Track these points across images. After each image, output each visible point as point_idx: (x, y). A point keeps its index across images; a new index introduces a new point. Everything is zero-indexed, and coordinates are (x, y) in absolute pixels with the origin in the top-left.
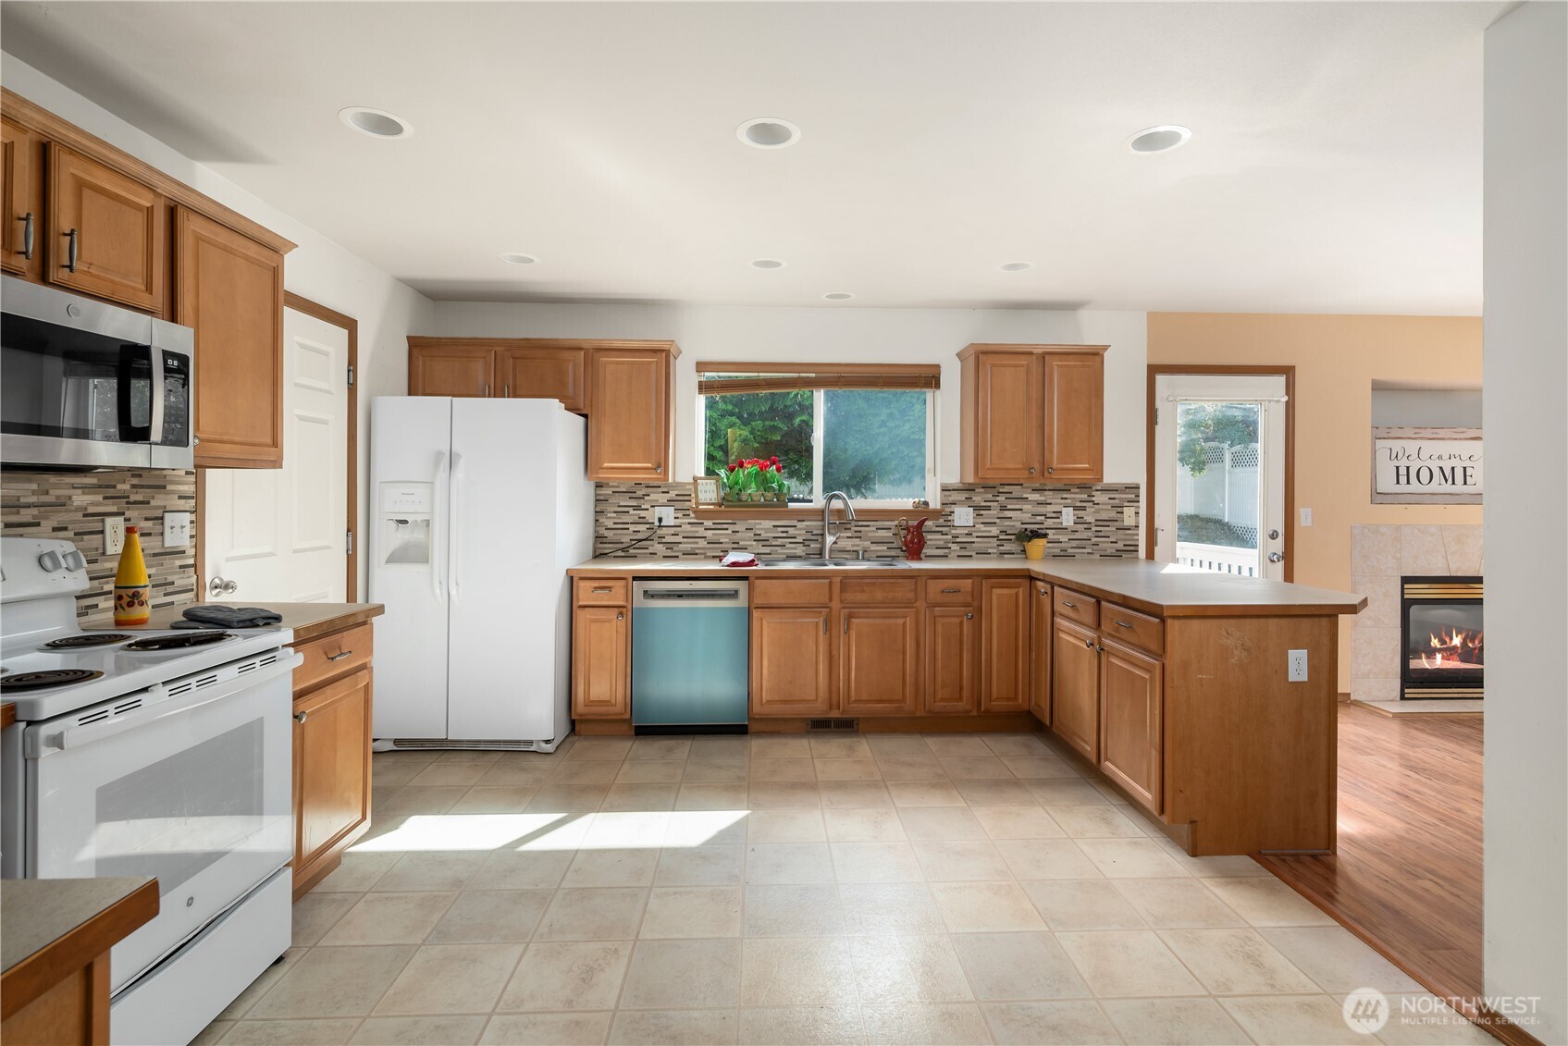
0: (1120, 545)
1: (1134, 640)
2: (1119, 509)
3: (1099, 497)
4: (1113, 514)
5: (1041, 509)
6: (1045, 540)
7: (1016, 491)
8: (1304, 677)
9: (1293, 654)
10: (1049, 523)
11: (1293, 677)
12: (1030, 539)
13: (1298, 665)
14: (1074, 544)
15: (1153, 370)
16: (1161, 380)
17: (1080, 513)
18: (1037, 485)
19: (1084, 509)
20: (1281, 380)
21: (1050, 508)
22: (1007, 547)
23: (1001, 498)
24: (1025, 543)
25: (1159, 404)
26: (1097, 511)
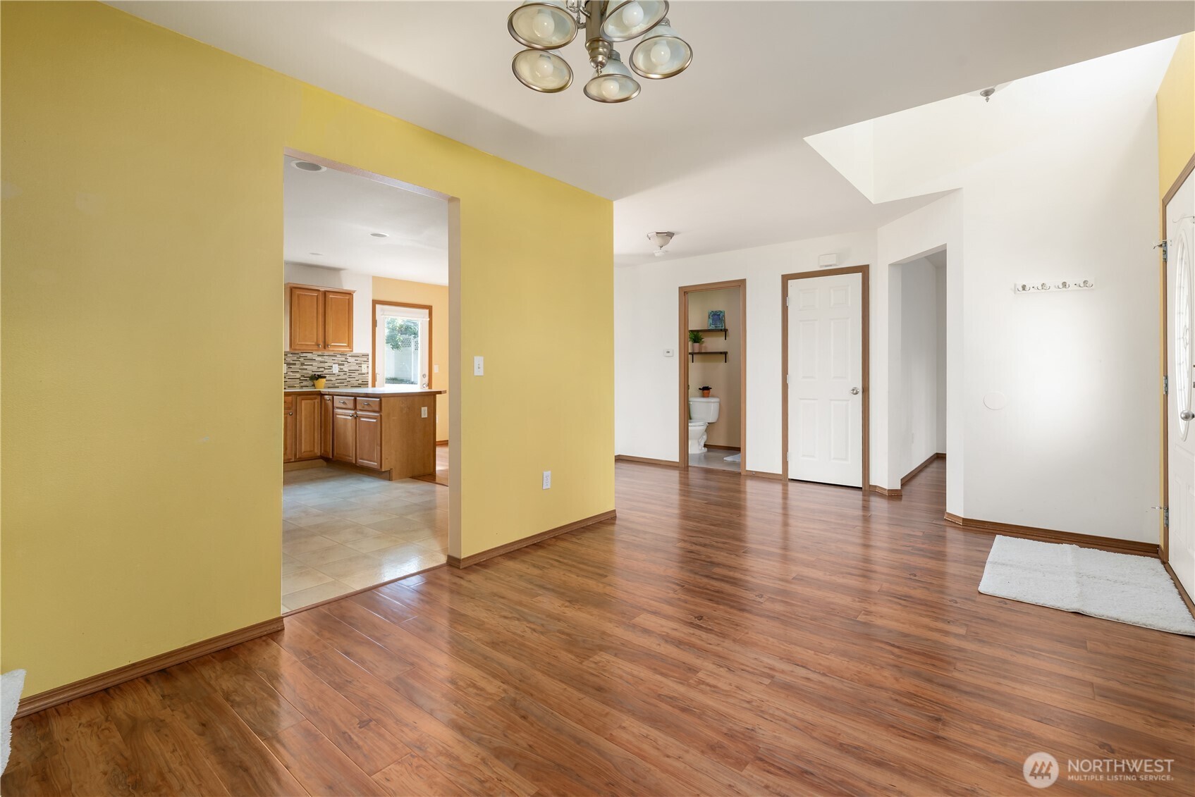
0: (360, 382)
1: (370, 409)
2: (360, 365)
3: (350, 359)
4: (357, 368)
5: (322, 365)
6: (325, 380)
7: (309, 356)
8: (426, 416)
9: (423, 408)
10: (326, 371)
11: (423, 416)
12: (317, 379)
13: (424, 412)
14: (339, 381)
15: (375, 302)
16: (378, 306)
17: (342, 367)
18: (320, 353)
19: (343, 365)
20: (427, 311)
21: (326, 364)
22: (305, 383)
23: (302, 359)
24: (315, 381)
25: (377, 317)
26: (350, 366)
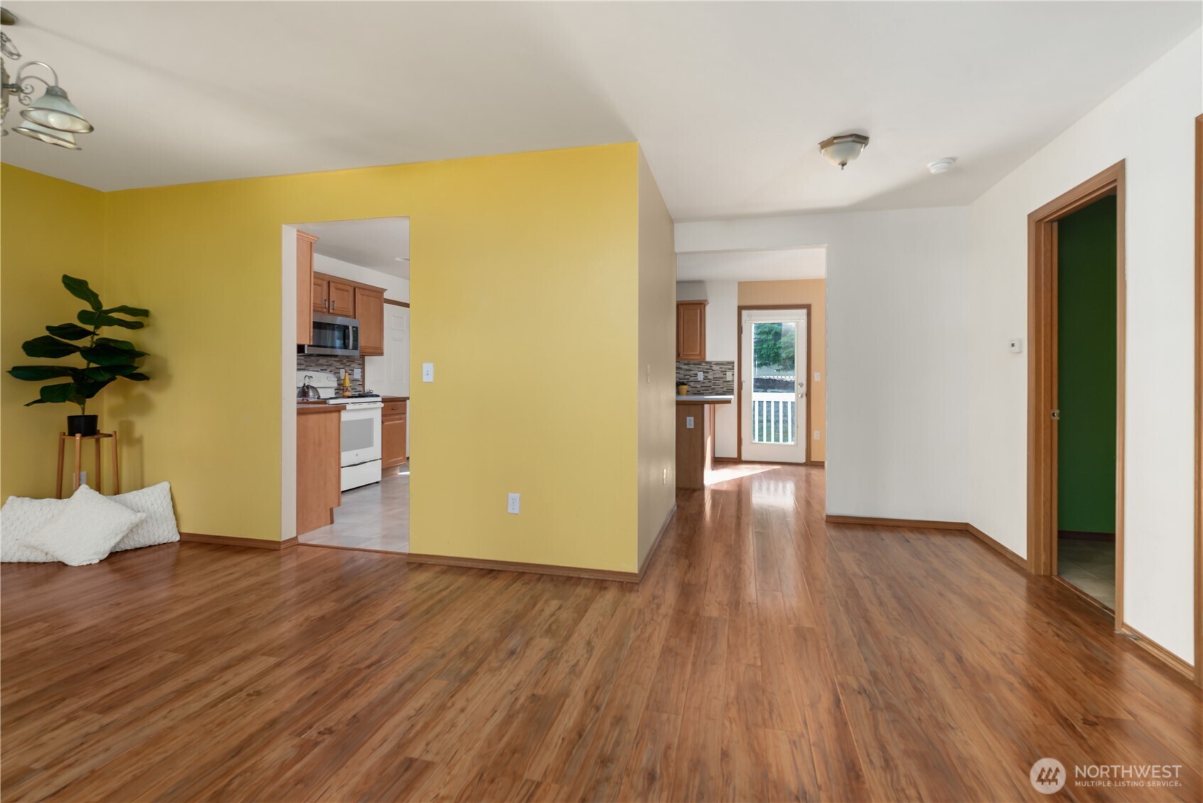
0: (725, 389)
2: (724, 372)
3: (715, 367)
4: (721, 375)
5: (688, 373)
8: (692, 427)
9: (688, 419)
10: (692, 379)
11: (689, 427)
13: (690, 422)
14: (704, 388)
15: (740, 309)
16: (744, 312)
17: (706, 375)
19: (708, 372)
20: (805, 310)
21: (692, 372)
25: (744, 323)
26: (714, 374)
